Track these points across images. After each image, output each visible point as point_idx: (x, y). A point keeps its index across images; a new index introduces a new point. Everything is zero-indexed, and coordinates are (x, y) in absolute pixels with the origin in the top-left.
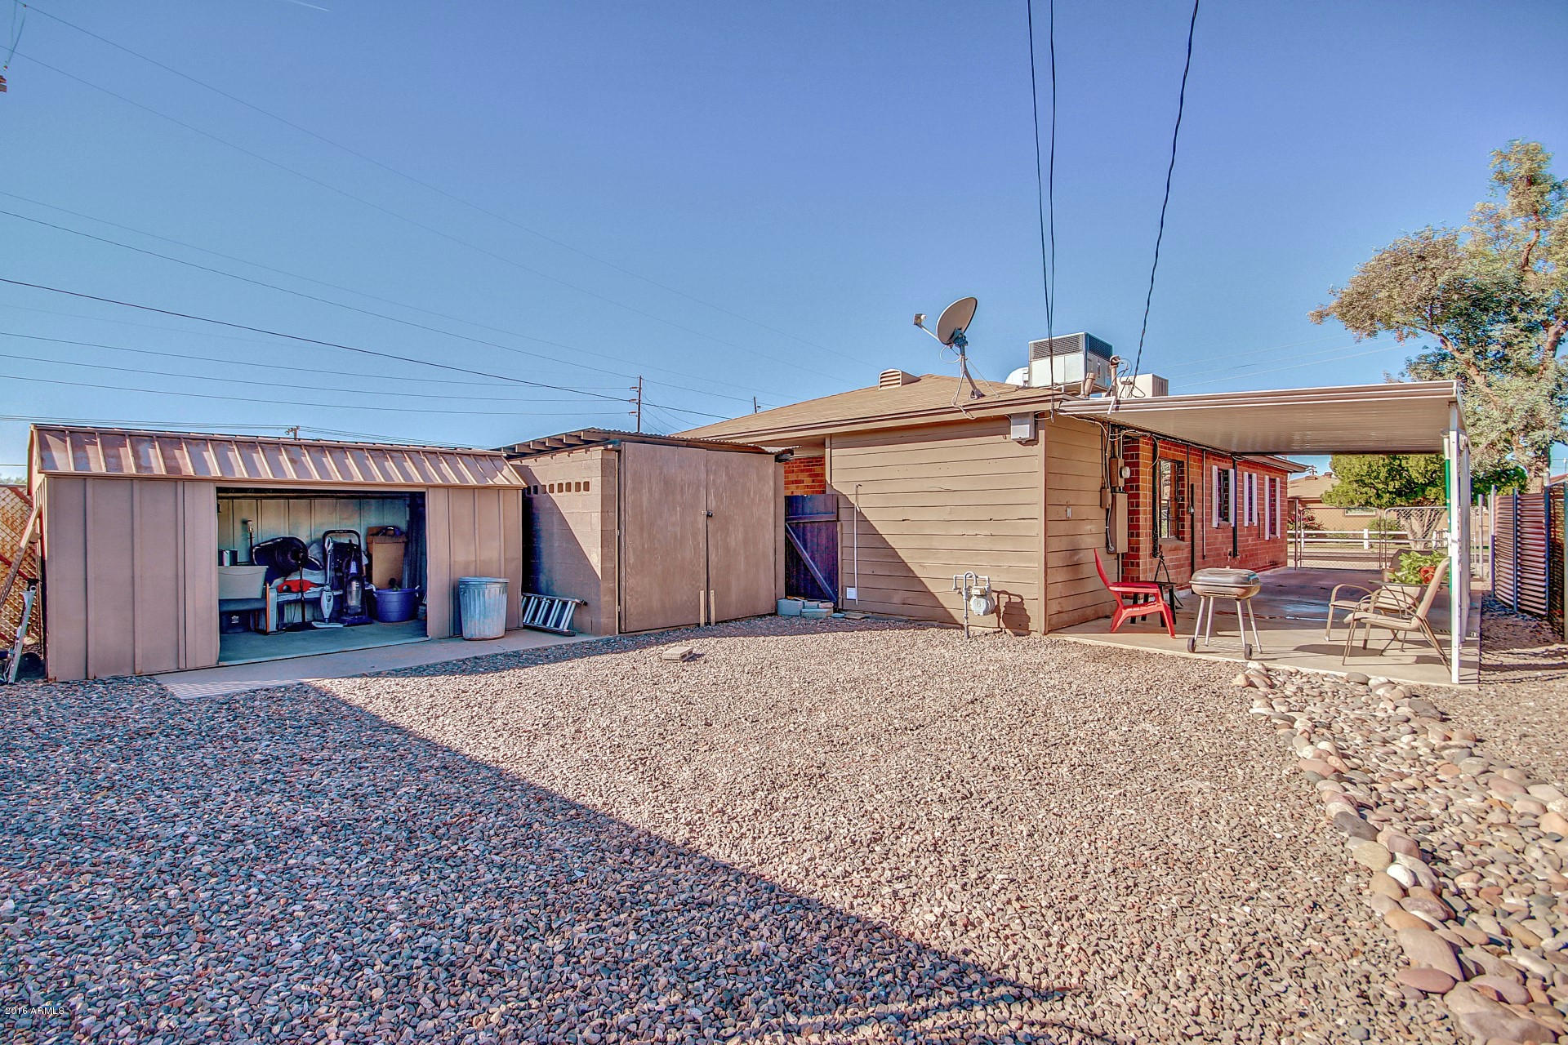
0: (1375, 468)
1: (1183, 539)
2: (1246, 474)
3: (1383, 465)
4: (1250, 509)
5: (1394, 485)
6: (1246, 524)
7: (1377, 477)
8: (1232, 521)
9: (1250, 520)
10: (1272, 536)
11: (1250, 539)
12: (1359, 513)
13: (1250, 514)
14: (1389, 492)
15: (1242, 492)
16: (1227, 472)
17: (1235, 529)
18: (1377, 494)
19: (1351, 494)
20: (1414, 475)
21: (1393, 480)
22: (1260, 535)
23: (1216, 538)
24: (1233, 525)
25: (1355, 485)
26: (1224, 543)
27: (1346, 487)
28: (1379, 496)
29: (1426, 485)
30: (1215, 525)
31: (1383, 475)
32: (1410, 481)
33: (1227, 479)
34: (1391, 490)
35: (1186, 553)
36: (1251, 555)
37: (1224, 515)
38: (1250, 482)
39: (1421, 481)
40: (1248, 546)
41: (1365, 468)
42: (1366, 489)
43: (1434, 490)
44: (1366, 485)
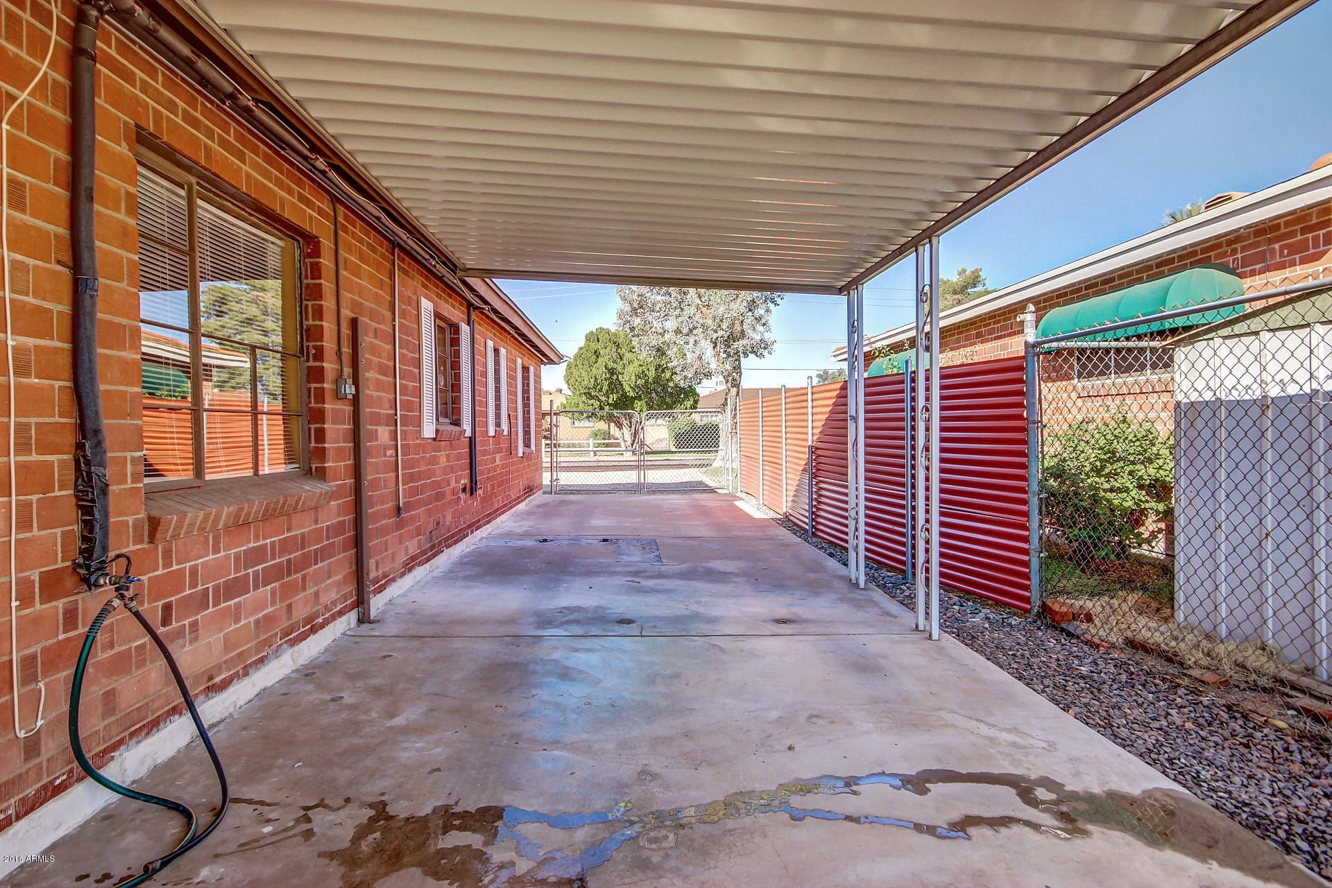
0: (599, 381)
1: (321, 474)
2: (490, 344)
3: (605, 379)
4: (498, 407)
5: (613, 398)
6: (492, 432)
7: (601, 390)
8: (467, 426)
9: (498, 424)
10: (527, 450)
11: (498, 456)
12: (586, 423)
13: (498, 416)
14: (608, 404)
15: (485, 374)
16: (455, 329)
17: (472, 441)
18: (600, 405)
19: (581, 405)
20: (627, 389)
21: (612, 393)
22: (511, 451)
23: (434, 461)
24: (468, 434)
25: (584, 398)
26: (452, 469)
27: (577, 399)
28: (601, 408)
29: (635, 398)
30: (429, 431)
31: (605, 388)
32: (624, 395)
33: (455, 342)
34: (610, 402)
35: (335, 513)
36: (501, 484)
37: (449, 409)
38: (497, 363)
39: (632, 394)
40: (495, 469)
41: (592, 381)
42: (591, 402)
43: (639, 404)
44: (592, 397)
